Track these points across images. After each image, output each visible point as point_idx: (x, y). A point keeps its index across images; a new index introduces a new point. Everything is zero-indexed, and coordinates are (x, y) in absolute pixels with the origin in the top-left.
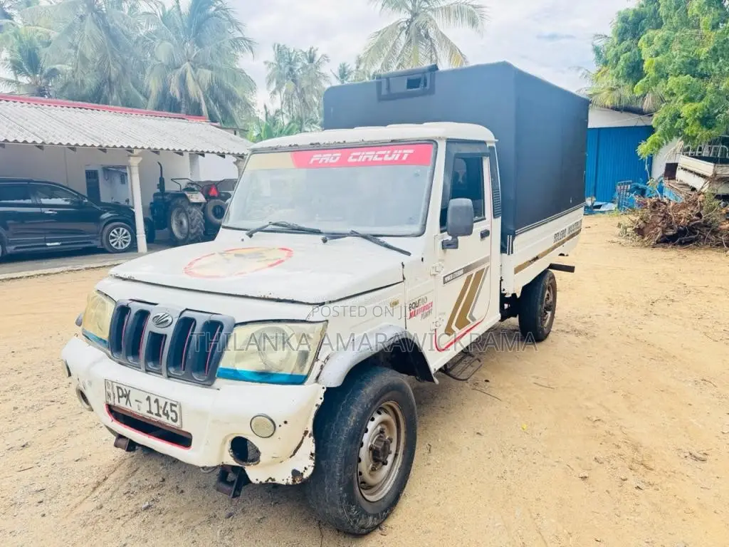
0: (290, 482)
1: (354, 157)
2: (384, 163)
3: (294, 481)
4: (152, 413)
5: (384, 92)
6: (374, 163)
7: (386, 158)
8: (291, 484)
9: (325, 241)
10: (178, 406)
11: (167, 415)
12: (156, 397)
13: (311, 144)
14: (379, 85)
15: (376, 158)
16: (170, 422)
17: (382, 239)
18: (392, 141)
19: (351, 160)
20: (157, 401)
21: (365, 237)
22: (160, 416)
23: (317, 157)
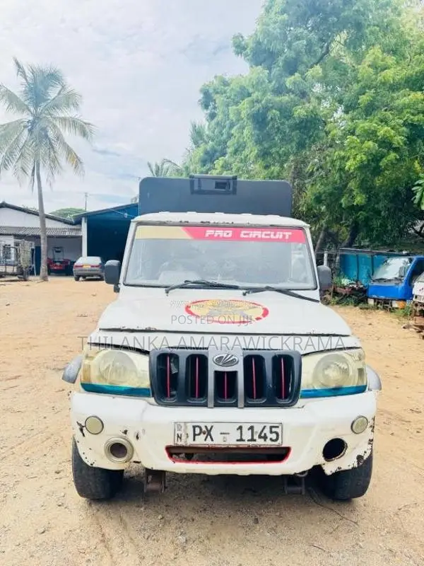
0: (356, 465)
1: (245, 234)
2: (270, 240)
3: (358, 464)
4: (244, 441)
5: (196, 188)
6: (262, 239)
7: (272, 236)
8: (356, 466)
9: (244, 294)
10: (280, 427)
11: (265, 438)
12: (249, 425)
13: (202, 222)
14: (192, 183)
15: (263, 236)
16: (268, 443)
17: (295, 292)
18: (271, 225)
19: (242, 236)
20: (252, 428)
21: (280, 291)
22: (255, 440)
23: (209, 232)
